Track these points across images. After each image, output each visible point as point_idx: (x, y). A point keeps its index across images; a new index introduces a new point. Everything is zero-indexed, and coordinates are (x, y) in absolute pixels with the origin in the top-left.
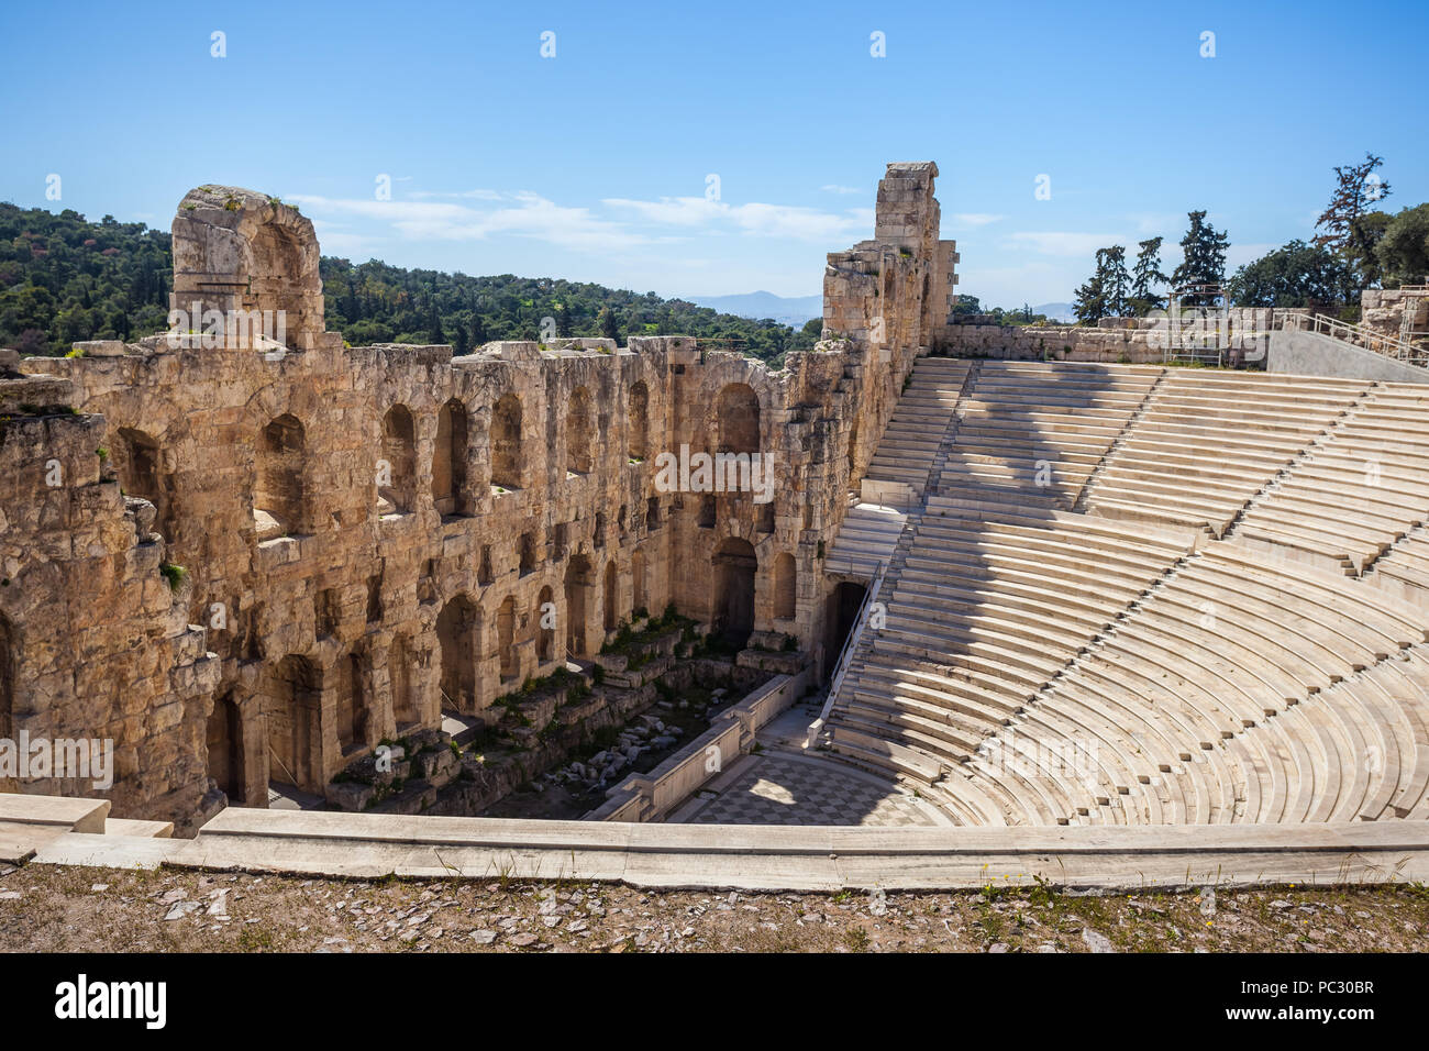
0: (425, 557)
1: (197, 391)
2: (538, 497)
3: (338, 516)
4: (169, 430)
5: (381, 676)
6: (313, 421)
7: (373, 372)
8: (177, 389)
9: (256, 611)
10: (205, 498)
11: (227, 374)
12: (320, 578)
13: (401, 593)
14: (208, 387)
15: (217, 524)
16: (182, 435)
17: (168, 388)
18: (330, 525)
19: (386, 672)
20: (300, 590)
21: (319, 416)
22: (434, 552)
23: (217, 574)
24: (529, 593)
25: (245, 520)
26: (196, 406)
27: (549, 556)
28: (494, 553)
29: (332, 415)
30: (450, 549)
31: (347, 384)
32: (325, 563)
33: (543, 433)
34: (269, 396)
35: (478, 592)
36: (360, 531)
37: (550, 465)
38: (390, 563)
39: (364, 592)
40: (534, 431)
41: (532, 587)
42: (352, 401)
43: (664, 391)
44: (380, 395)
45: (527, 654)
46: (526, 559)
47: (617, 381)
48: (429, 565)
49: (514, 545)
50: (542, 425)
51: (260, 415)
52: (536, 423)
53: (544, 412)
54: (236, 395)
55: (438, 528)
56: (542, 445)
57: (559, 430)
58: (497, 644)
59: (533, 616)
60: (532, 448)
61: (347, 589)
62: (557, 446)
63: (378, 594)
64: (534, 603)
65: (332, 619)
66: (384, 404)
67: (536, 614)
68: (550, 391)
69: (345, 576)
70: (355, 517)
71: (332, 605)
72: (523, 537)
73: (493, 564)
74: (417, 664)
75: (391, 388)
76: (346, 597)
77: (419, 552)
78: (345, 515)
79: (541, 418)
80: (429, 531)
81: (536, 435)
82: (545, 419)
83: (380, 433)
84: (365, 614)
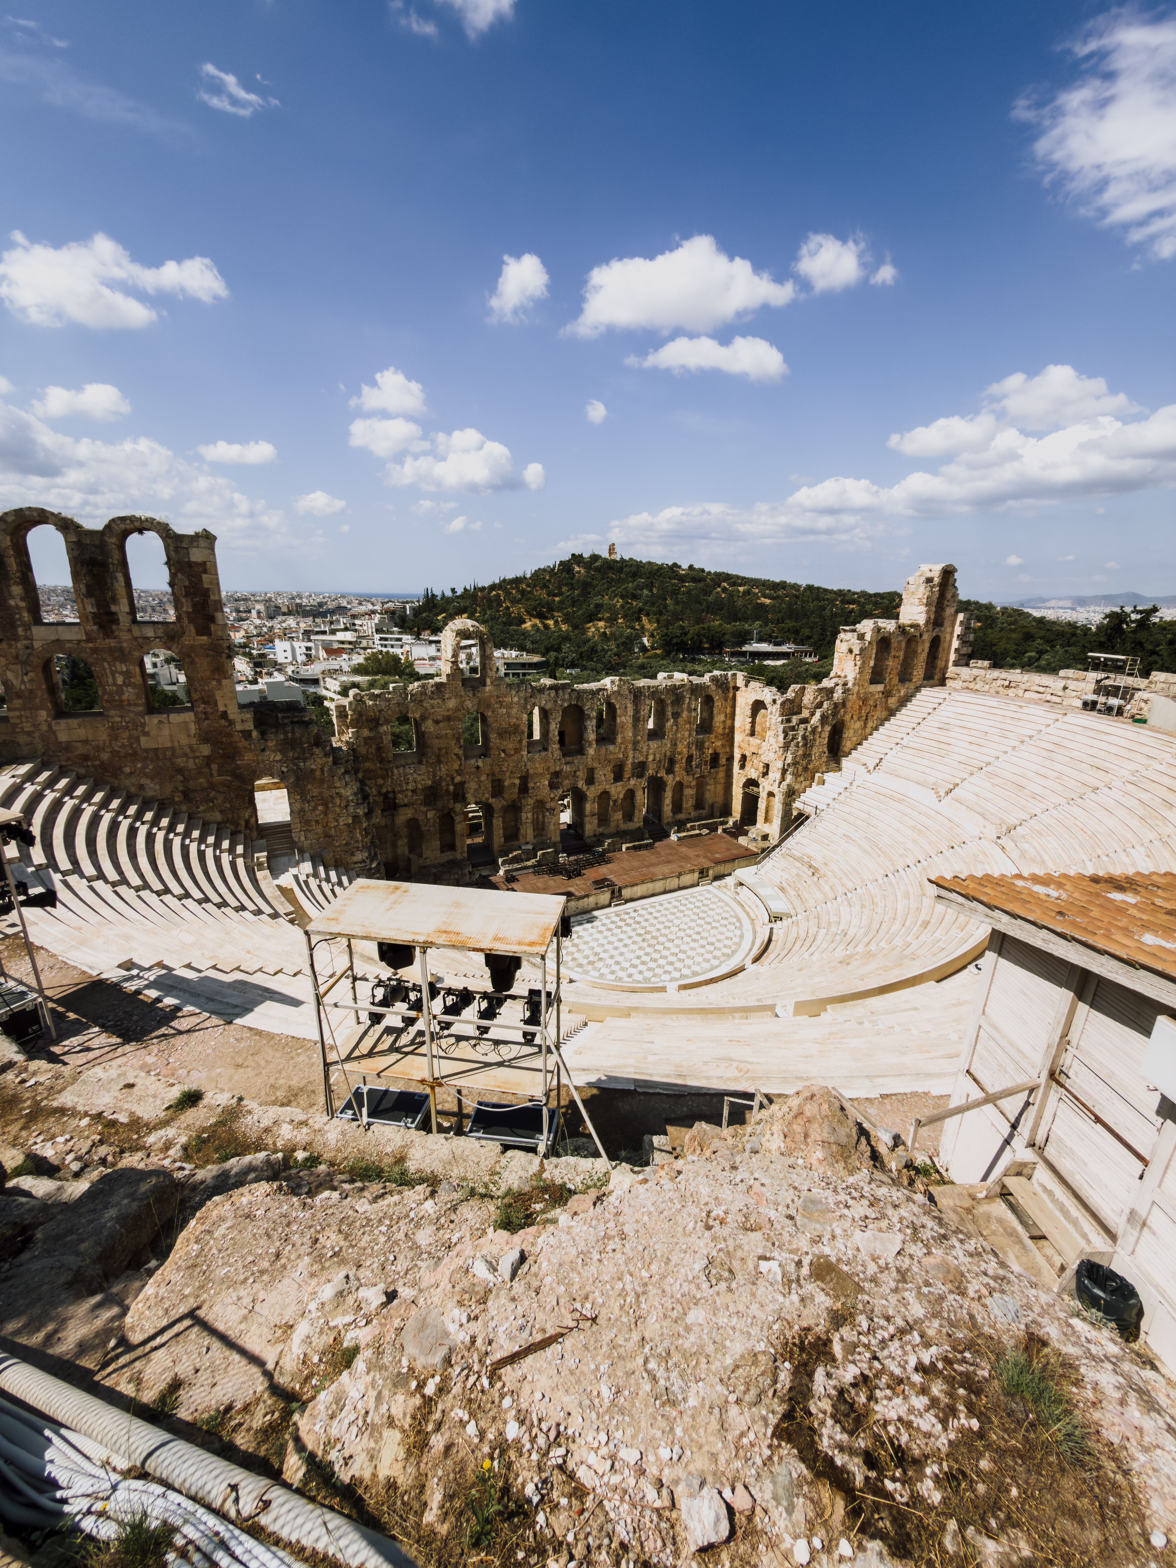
0: (552, 770)
1: (434, 702)
2: (626, 748)
3: (504, 751)
5: (527, 816)
6: (490, 714)
7: (522, 694)
8: (425, 702)
9: (462, 784)
10: (436, 741)
11: (446, 695)
12: (493, 774)
13: (538, 784)
14: (440, 701)
15: (443, 751)
17: (421, 701)
18: (499, 755)
19: (530, 815)
20: (484, 778)
21: (493, 712)
22: (558, 769)
23: (443, 769)
24: (617, 791)
25: (457, 750)
26: (433, 707)
27: (633, 776)
28: (596, 772)
29: (500, 711)
30: (567, 768)
31: (508, 699)
32: (496, 769)
33: (630, 720)
34: (468, 704)
35: (585, 788)
36: (515, 758)
37: (635, 735)
38: (531, 771)
39: (517, 782)
40: (623, 719)
41: (620, 789)
42: (509, 707)
43: (726, 700)
44: (526, 704)
45: (616, 817)
46: (618, 776)
47: (687, 696)
48: (558, 773)
49: (609, 769)
50: (630, 716)
51: (463, 711)
52: (625, 716)
53: (631, 711)
54: (452, 704)
55: (560, 759)
56: (630, 725)
57: (641, 719)
58: (596, 811)
59: (620, 802)
60: (622, 727)
61: (508, 780)
62: (640, 726)
63: (528, 784)
64: (621, 796)
65: (502, 790)
66: (528, 707)
67: (623, 801)
68: (636, 701)
69: (507, 775)
70: (513, 752)
71: (501, 785)
72: (616, 766)
73: (595, 777)
74: (548, 813)
75: (533, 700)
76: (507, 783)
77: (548, 768)
78: (507, 751)
79: (629, 713)
80: (555, 760)
81: (625, 721)
82: (632, 714)
83: (527, 718)
84: (517, 790)
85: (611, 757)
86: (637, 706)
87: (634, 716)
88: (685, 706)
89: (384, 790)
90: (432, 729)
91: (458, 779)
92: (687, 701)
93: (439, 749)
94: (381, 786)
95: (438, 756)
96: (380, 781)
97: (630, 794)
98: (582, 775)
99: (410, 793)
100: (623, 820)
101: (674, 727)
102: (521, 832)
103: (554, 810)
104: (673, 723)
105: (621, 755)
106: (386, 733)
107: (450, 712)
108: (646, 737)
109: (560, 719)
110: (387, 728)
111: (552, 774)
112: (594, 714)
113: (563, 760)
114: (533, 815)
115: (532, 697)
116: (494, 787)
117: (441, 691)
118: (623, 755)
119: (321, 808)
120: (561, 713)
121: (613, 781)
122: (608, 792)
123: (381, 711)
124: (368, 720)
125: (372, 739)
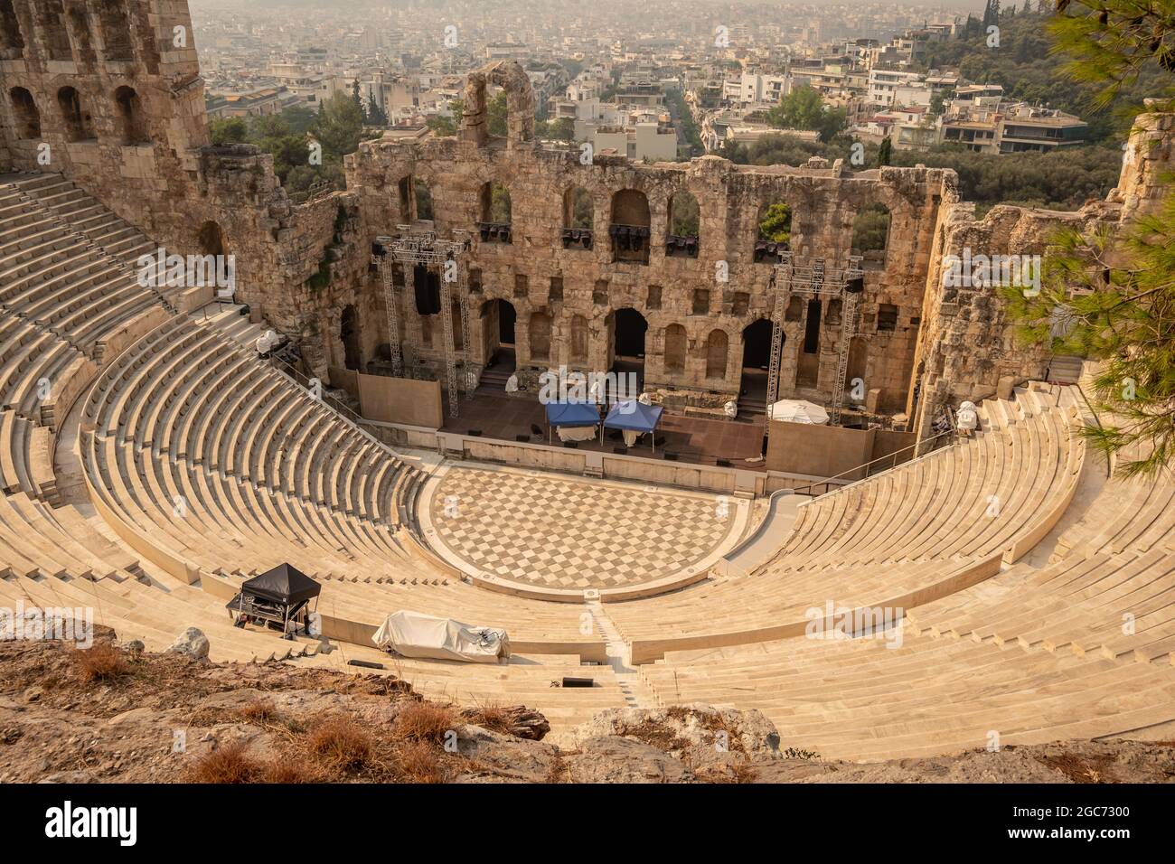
0: (596, 276)
1: (444, 164)
3: (529, 239)
4: (429, 180)
5: (560, 331)
8: (433, 162)
9: (479, 271)
10: (445, 213)
11: (458, 157)
12: (515, 268)
13: (576, 292)
14: (451, 163)
15: (455, 226)
16: (436, 183)
17: (430, 161)
18: (523, 244)
20: (504, 269)
21: (515, 185)
22: (603, 277)
24: (697, 327)
25: (472, 228)
26: (442, 171)
27: (725, 310)
28: (664, 293)
29: (524, 185)
30: (616, 278)
31: (534, 171)
32: (520, 261)
33: (722, 224)
34: (484, 171)
35: (644, 312)
36: (543, 251)
37: (730, 249)
38: (565, 274)
39: (547, 283)
40: (711, 223)
41: (701, 325)
42: (537, 181)
43: (916, 216)
44: (558, 180)
45: (693, 366)
46: (701, 305)
47: (833, 199)
48: (606, 283)
49: (685, 293)
50: (721, 219)
51: (477, 180)
52: (713, 217)
53: (723, 211)
54: (465, 169)
55: (607, 264)
56: (721, 233)
57: (742, 226)
58: (662, 349)
59: (702, 344)
60: (708, 234)
61: (535, 279)
62: (739, 237)
63: (562, 289)
64: (704, 337)
65: (527, 290)
66: (562, 185)
67: (708, 344)
68: (733, 197)
69: (534, 271)
70: (541, 243)
71: (526, 283)
72: (697, 291)
73: (662, 299)
74: (591, 336)
75: (569, 176)
76: (532, 282)
77: (590, 274)
78: (534, 241)
79: (720, 214)
80: (600, 264)
81: (712, 225)
82: (725, 216)
83: (562, 200)
84: (546, 294)
85: (689, 276)
86: (734, 204)
87: (728, 219)
88: (828, 217)
90: (441, 198)
91: (474, 265)
92: (832, 209)
93: (451, 223)
95: (450, 231)
97: (718, 337)
98: (641, 291)
100: (710, 372)
101: (806, 248)
102: (551, 350)
103: (598, 332)
104: (804, 240)
105: (705, 277)
106: (392, 195)
107: (463, 179)
108: (749, 256)
109: (608, 207)
110: (393, 189)
111: (597, 282)
112: (661, 207)
113: (613, 267)
114: (573, 332)
115: (567, 171)
116: (517, 283)
117: (451, 151)
118: (710, 277)
119: (257, 261)
120: (609, 199)
121: (691, 312)
122: (682, 326)
123: (386, 167)
124: (375, 177)
125: (379, 199)
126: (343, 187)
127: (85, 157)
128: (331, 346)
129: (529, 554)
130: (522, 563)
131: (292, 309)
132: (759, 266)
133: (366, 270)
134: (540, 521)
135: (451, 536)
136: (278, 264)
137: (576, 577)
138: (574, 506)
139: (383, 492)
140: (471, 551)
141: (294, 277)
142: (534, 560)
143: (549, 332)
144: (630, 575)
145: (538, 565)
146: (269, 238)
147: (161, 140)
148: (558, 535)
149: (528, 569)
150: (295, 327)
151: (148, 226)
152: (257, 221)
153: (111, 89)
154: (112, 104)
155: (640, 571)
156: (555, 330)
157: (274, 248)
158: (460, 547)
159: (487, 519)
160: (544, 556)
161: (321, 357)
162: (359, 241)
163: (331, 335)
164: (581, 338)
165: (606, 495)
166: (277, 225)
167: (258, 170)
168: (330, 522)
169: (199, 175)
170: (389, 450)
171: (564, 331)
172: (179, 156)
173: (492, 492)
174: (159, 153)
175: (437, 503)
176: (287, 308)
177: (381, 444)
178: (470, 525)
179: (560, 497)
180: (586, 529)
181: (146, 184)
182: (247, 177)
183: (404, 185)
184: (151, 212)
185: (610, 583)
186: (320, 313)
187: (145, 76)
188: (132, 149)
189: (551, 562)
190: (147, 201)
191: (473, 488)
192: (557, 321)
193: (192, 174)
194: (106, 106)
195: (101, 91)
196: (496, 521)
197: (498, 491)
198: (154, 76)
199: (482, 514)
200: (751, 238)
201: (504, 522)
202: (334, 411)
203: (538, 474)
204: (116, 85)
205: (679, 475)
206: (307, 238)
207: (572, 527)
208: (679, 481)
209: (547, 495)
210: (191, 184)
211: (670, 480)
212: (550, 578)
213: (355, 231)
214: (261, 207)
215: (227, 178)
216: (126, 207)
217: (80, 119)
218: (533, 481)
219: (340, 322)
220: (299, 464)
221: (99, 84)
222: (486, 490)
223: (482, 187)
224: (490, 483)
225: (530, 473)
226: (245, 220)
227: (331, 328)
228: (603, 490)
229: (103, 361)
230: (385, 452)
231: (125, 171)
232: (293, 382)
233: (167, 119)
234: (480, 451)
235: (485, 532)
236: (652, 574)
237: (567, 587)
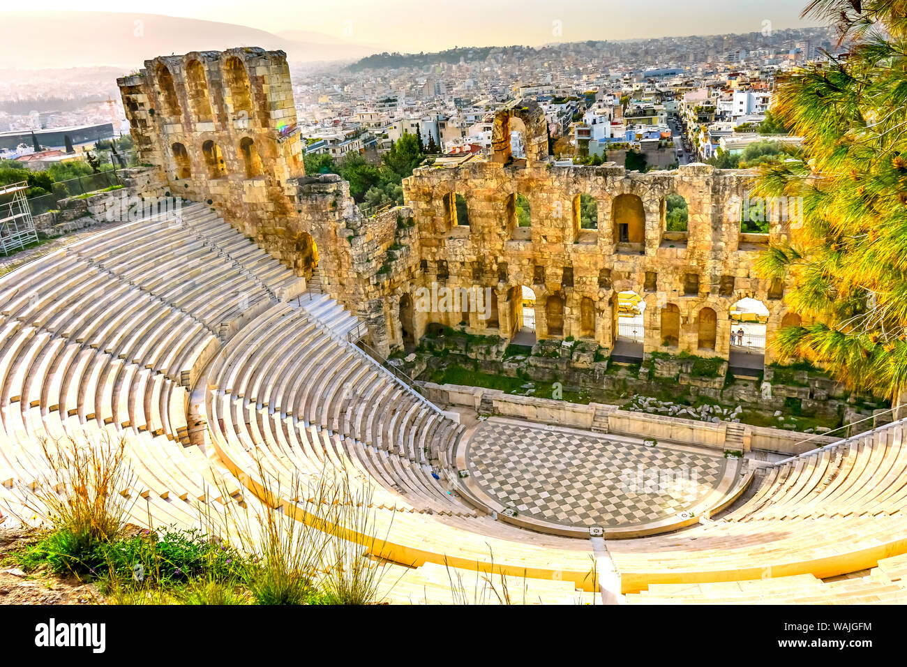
0: (600, 266)
1: (477, 182)
2: (702, 256)
3: (545, 237)
4: (466, 194)
5: (569, 310)
7: (563, 179)
8: (469, 181)
9: (505, 264)
10: (479, 219)
11: (488, 176)
12: (534, 261)
13: (584, 279)
14: (482, 181)
15: (487, 230)
16: (471, 196)
17: (466, 180)
18: (540, 241)
20: (525, 262)
21: (533, 195)
22: (607, 266)
23: (487, 247)
24: (689, 306)
25: (499, 230)
26: (476, 187)
27: (713, 291)
28: (659, 277)
29: (540, 195)
30: (617, 267)
31: (548, 183)
32: (538, 254)
33: (708, 219)
34: (508, 186)
35: (641, 293)
36: (557, 246)
37: (716, 240)
38: (575, 264)
39: (560, 272)
40: (698, 218)
41: (692, 304)
42: (551, 191)
44: (568, 189)
45: (685, 339)
46: (692, 287)
48: (609, 271)
49: (677, 278)
50: (707, 215)
51: (503, 193)
52: (700, 213)
53: (708, 208)
54: (493, 184)
55: (610, 255)
56: (707, 227)
57: (725, 220)
58: (659, 324)
59: (693, 320)
60: (695, 227)
61: (550, 269)
62: (723, 229)
63: (572, 276)
64: (694, 314)
65: (544, 278)
66: (571, 193)
67: (698, 320)
68: (716, 196)
69: (549, 263)
70: (555, 240)
71: (543, 272)
72: (688, 275)
73: (657, 283)
74: (598, 314)
75: (576, 186)
76: (549, 271)
77: (596, 264)
78: (548, 238)
79: (705, 211)
80: (604, 255)
81: (700, 221)
82: (710, 212)
83: (571, 206)
84: (560, 281)
85: (679, 263)
86: (717, 202)
87: (713, 215)
89: (437, 258)
90: (475, 208)
91: (501, 259)
93: (483, 227)
94: (434, 254)
95: (482, 234)
96: (434, 250)
97: (708, 314)
98: (638, 277)
99: (458, 265)
100: (701, 344)
101: (784, 237)
102: (565, 326)
103: (603, 311)
104: (781, 230)
105: (694, 263)
106: (438, 207)
107: (492, 193)
108: (734, 244)
109: (609, 209)
110: (439, 203)
111: (601, 271)
112: (654, 208)
113: (615, 257)
114: (583, 312)
115: (575, 182)
116: (536, 273)
117: (482, 172)
118: (698, 263)
119: (337, 261)
120: (610, 203)
121: (683, 293)
122: (676, 306)
123: (433, 187)
124: (424, 194)
125: (428, 211)
126: (402, 203)
127: (219, 190)
128: (392, 325)
129: (545, 495)
130: (540, 503)
131: (363, 297)
132: (742, 253)
133: (419, 267)
134: (554, 468)
135: (482, 478)
136: (353, 263)
137: (585, 516)
138: (583, 456)
139: (429, 441)
140: (497, 490)
141: (364, 273)
142: (548, 500)
143: (562, 312)
144: (629, 516)
145: (553, 505)
146: (347, 244)
147: (270, 174)
148: (569, 480)
149: (544, 508)
150: (365, 311)
151: (260, 238)
152: (337, 231)
153: (237, 140)
154: (238, 150)
155: (639, 514)
156: (567, 310)
157: (349, 251)
158: (489, 487)
159: (510, 465)
160: (558, 497)
161: (384, 333)
162: (413, 243)
163: (391, 316)
164: (590, 316)
165: (611, 448)
166: (352, 234)
167: (338, 194)
168: (386, 463)
169: (296, 198)
170: (435, 407)
171: (575, 311)
172: (283, 185)
173: (516, 442)
174: (269, 184)
175: (471, 451)
176: (359, 296)
177: (428, 402)
178: (497, 469)
179: (572, 448)
180: (593, 476)
181: (259, 207)
182: (331, 199)
183: (446, 199)
184: (263, 227)
185: (613, 523)
186: (383, 300)
187: (260, 130)
188: (251, 182)
189: (562, 502)
190: (261, 220)
191: (500, 439)
192: (569, 304)
193: (292, 198)
194: (234, 153)
195: (231, 142)
196: (518, 467)
197: (520, 442)
198: (266, 129)
199: (507, 461)
200: (735, 230)
201: (524, 467)
202: (393, 376)
203: (553, 428)
204: (241, 137)
205: (675, 431)
206: (373, 243)
207: (581, 474)
208: (675, 438)
209: (560, 446)
210: (290, 205)
211: (666, 437)
212: (562, 516)
213: (410, 236)
214: (340, 221)
215: (316, 200)
216: (246, 224)
217: (216, 163)
218: (550, 434)
219: (398, 306)
220: (365, 416)
221: (229, 137)
222: (510, 441)
223: (507, 198)
224: (514, 435)
225: (546, 427)
226: (329, 231)
227: (392, 311)
228: (608, 443)
229: (225, 337)
230: (431, 409)
231: (245, 199)
232: (362, 353)
233: (275, 160)
234: (506, 409)
235: (509, 476)
236: (651, 516)
237: (576, 525)
